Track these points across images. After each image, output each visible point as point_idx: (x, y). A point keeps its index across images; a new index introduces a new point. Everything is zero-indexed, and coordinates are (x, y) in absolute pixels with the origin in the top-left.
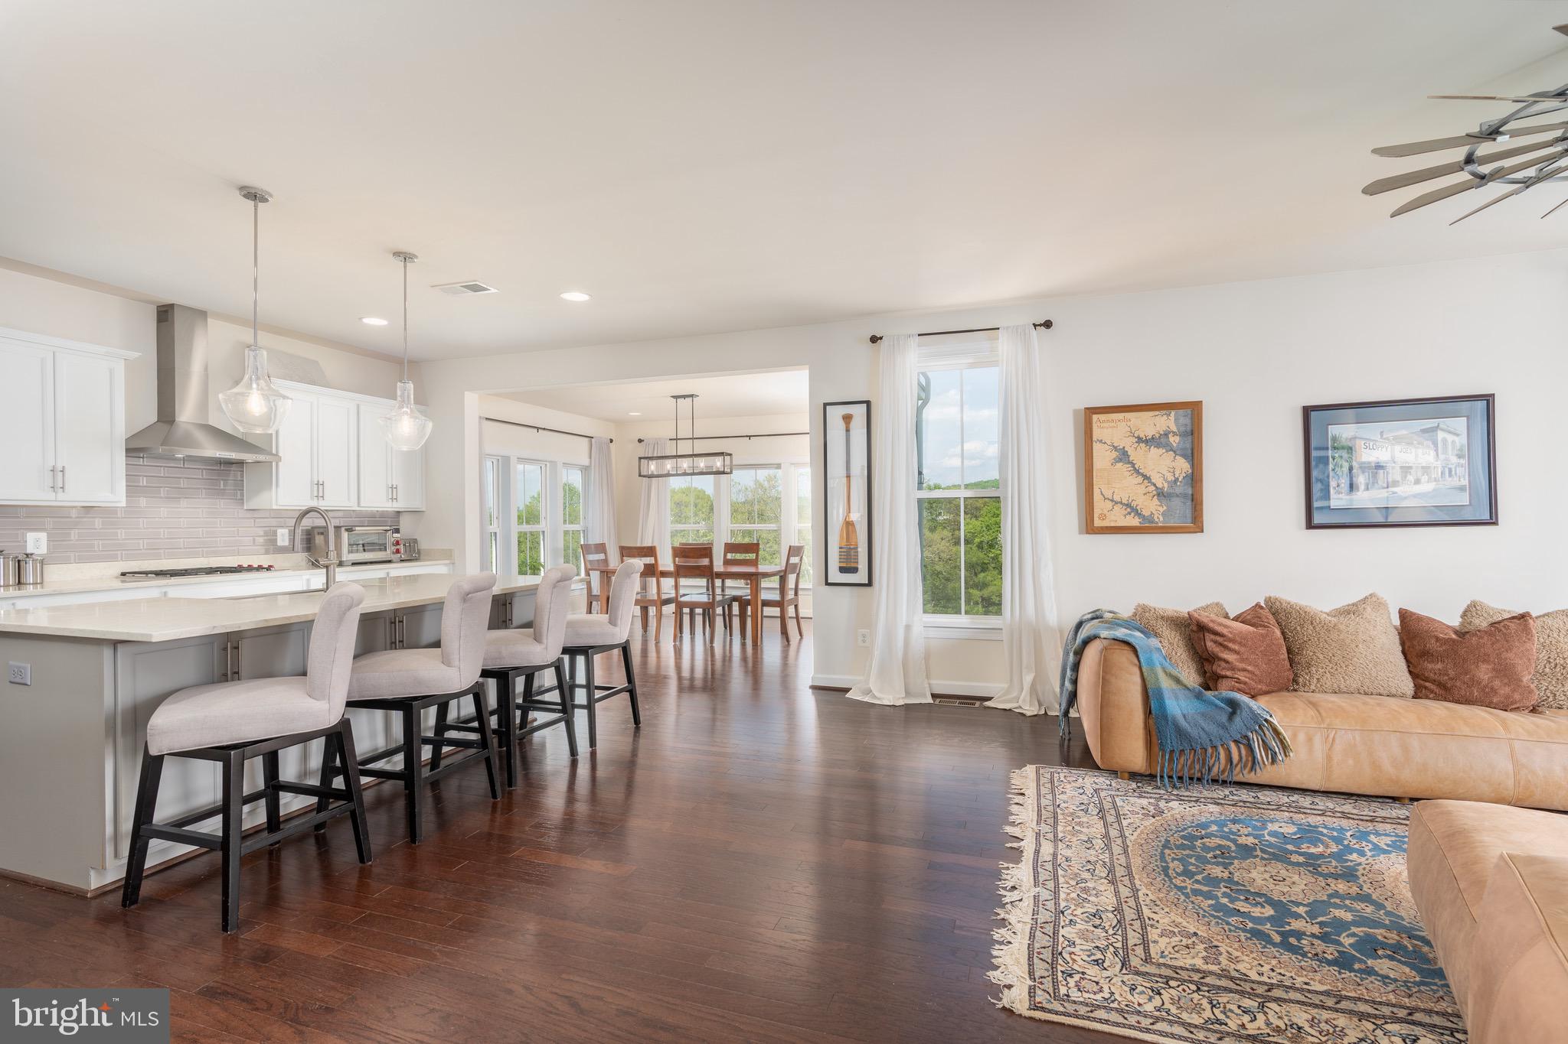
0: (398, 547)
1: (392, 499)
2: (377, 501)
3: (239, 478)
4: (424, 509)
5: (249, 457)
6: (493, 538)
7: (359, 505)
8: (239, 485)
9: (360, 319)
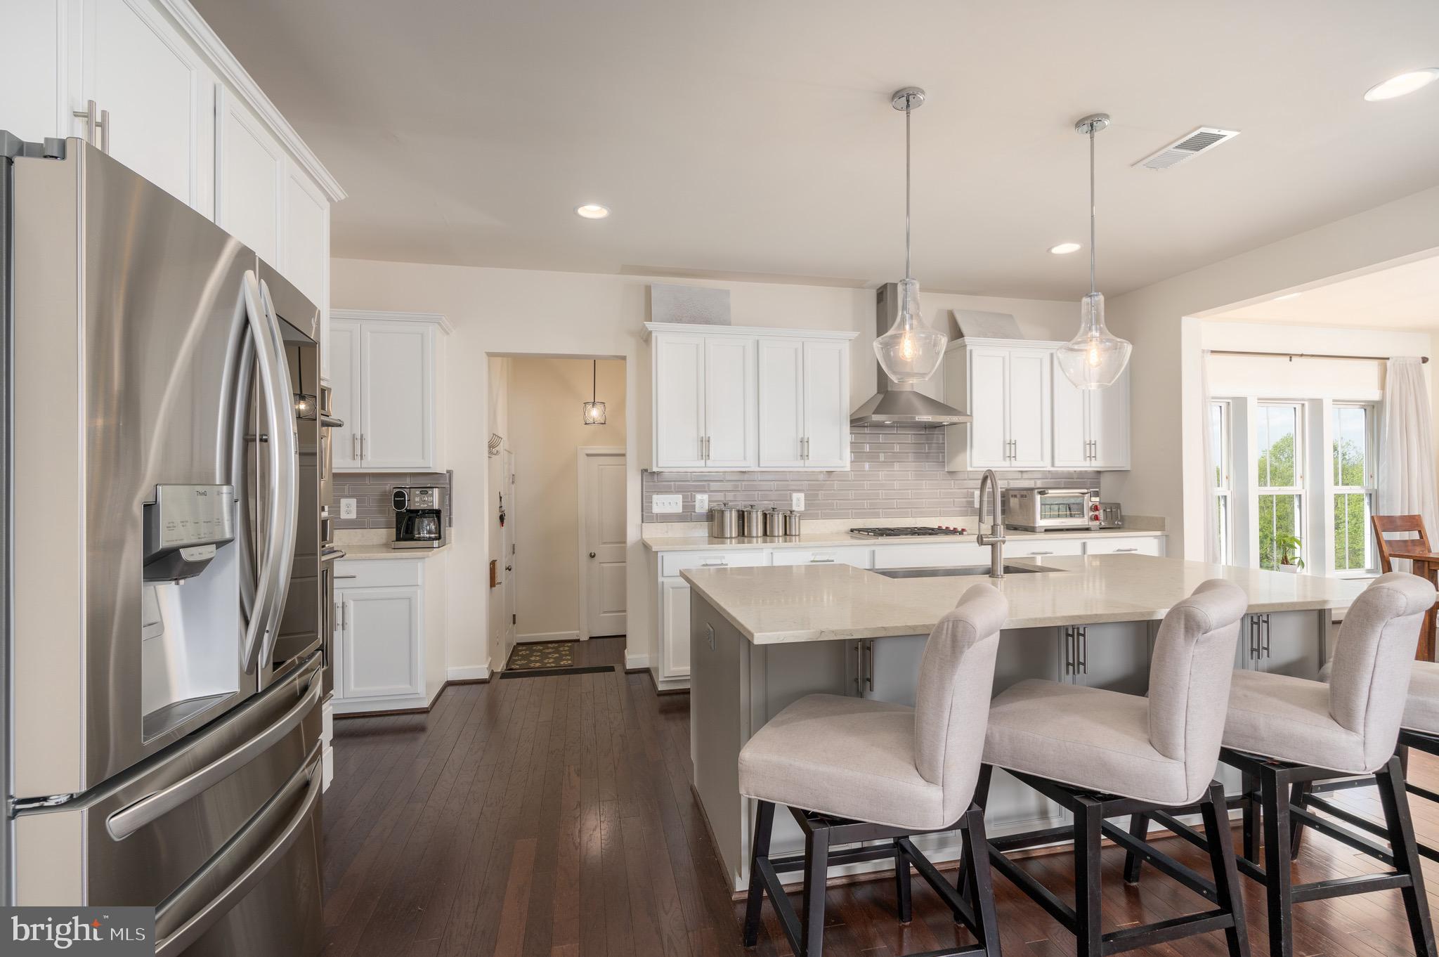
0: (1097, 513)
1: (1090, 457)
2: (1073, 459)
3: (941, 442)
4: (1128, 468)
5: (945, 419)
6: (1222, 502)
7: (1053, 465)
8: (941, 448)
9: (1049, 250)
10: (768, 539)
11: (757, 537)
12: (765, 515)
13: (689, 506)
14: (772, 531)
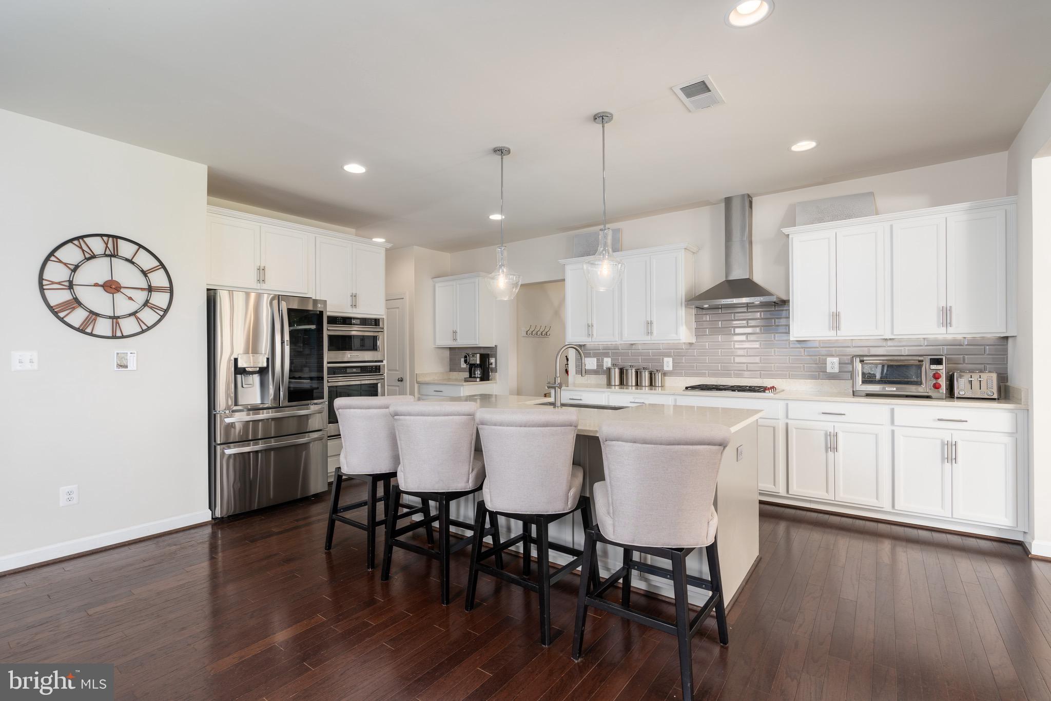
0: (938, 381)
1: (944, 323)
7: (893, 334)
10: (639, 387)
11: (632, 386)
12: (637, 373)
13: (600, 365)
14: (641, 383)
